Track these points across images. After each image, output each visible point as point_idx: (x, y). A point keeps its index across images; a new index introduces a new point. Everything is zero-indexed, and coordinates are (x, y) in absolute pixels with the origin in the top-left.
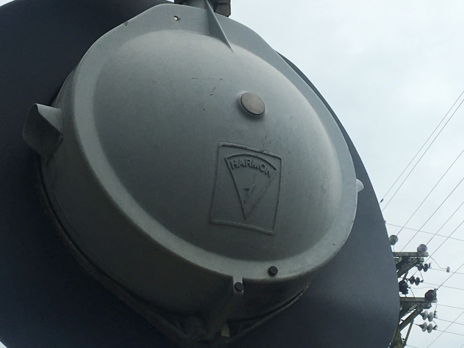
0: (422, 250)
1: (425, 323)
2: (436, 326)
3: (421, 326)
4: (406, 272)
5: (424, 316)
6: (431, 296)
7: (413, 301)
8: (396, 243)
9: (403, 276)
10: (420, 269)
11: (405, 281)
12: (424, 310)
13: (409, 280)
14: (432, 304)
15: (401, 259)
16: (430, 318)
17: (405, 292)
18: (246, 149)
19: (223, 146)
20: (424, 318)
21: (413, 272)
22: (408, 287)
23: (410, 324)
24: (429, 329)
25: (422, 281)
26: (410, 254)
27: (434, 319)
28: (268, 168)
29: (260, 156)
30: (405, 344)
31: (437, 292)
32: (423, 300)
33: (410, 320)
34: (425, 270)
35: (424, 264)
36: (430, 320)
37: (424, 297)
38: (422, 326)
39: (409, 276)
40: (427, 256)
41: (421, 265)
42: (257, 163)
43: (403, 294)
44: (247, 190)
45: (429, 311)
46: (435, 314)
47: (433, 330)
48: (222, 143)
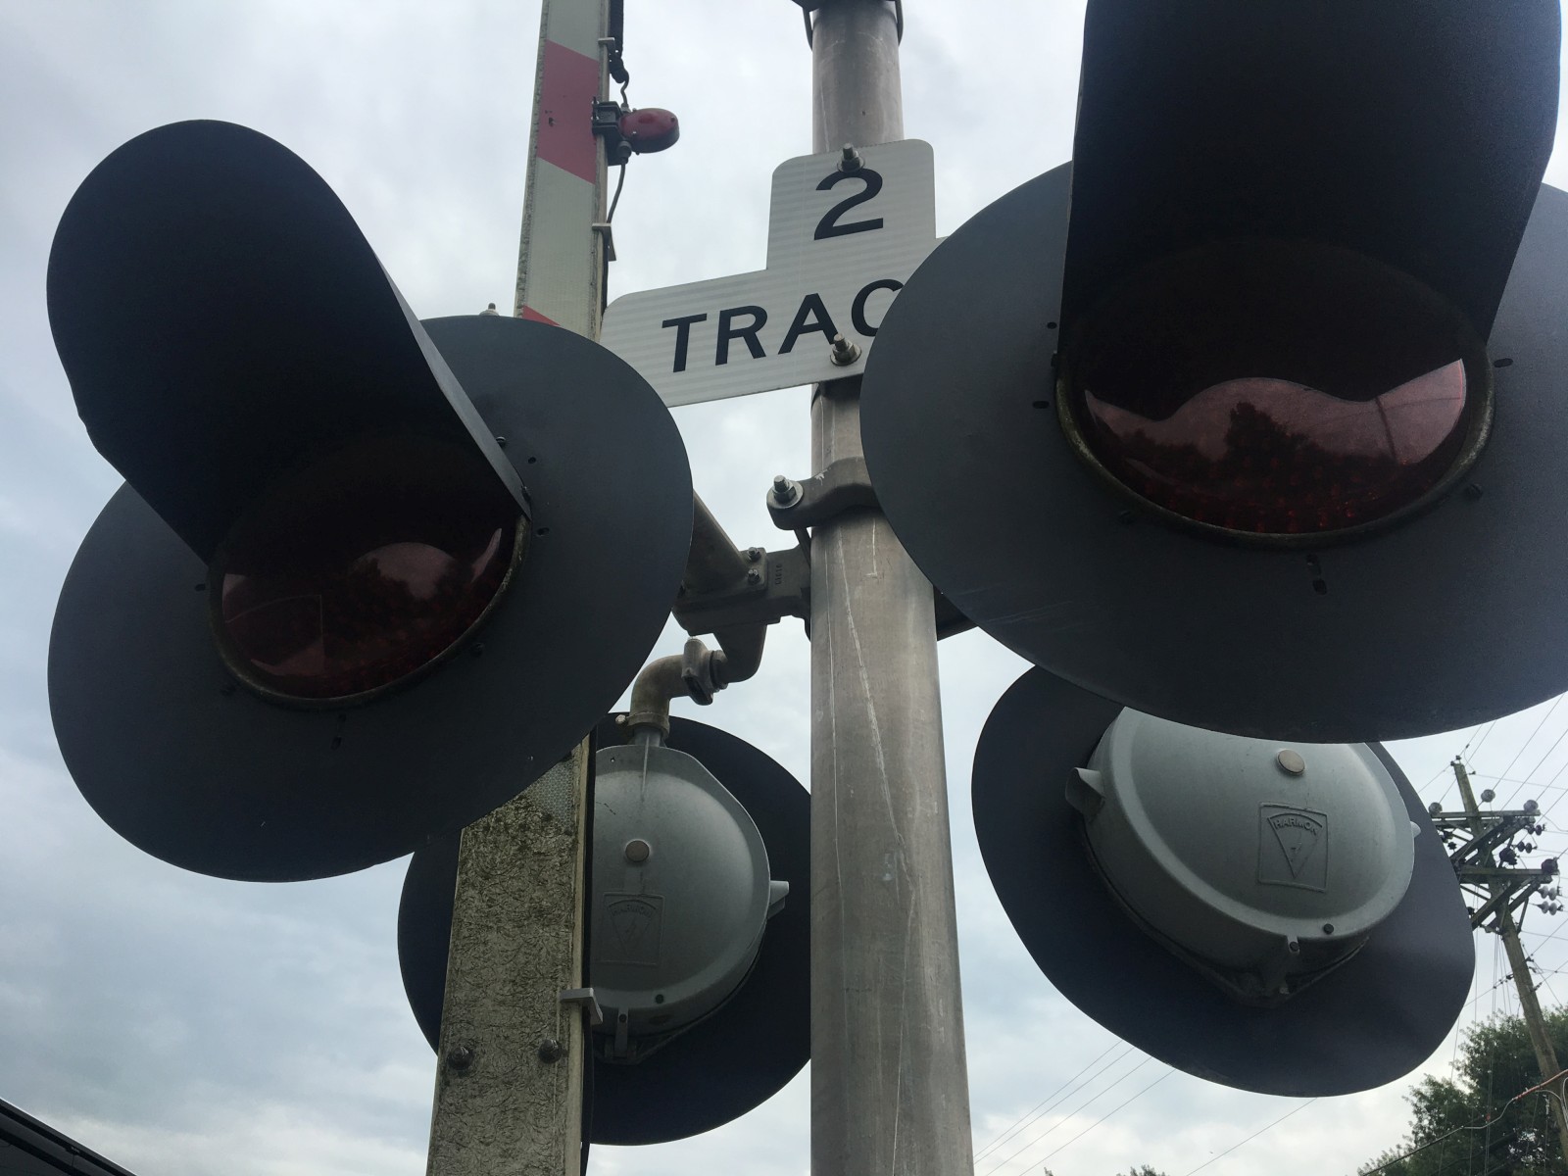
0: (1531, 808)
1: (1546, 903)
2: (1561, 906)
3: (1539, 906)
4: (1512, 837)
5: (1543, 893)
6: (1550, 868)
7: (1526, 874)
8: (1494, 800)
9: (1507, 841)
10: (1530, 832)
11: (1511, 848)
12: (1542, 886)
13: (1517, 846)
14: (1553, 877)
15: (1502, 821)
16: (1552, 895)
17: (1513, 862)
18: (1288, 808)
19: (1265, 806)
20: (1543, 896)
21: (1521, 836)
22: (1515, 855)
23: (1523, 904)
24: (1553, 910)
25: (1535, 848)
26: (1515, 814)
27: (1557, 897)
28: (1313, 826)
29: (1304, 814)
30: (1519, 930)
31: (1558, 861)
32: (1540, 873)
33: (1524, 898)
34: (1539, 833)
35: (1535, 825)
36: (1552, 898)
37: (1540, 868)
38: (1543, 907)
39: (1516, 842)
40: (1538, 815)
41: (1532, 827)
42: (1301, 821)
43: (1510, 864)
44: (1294, 849)
45: (1549, 887)
46: (1558, 891)
47: (1558, 912)
48: (1263, 804)
